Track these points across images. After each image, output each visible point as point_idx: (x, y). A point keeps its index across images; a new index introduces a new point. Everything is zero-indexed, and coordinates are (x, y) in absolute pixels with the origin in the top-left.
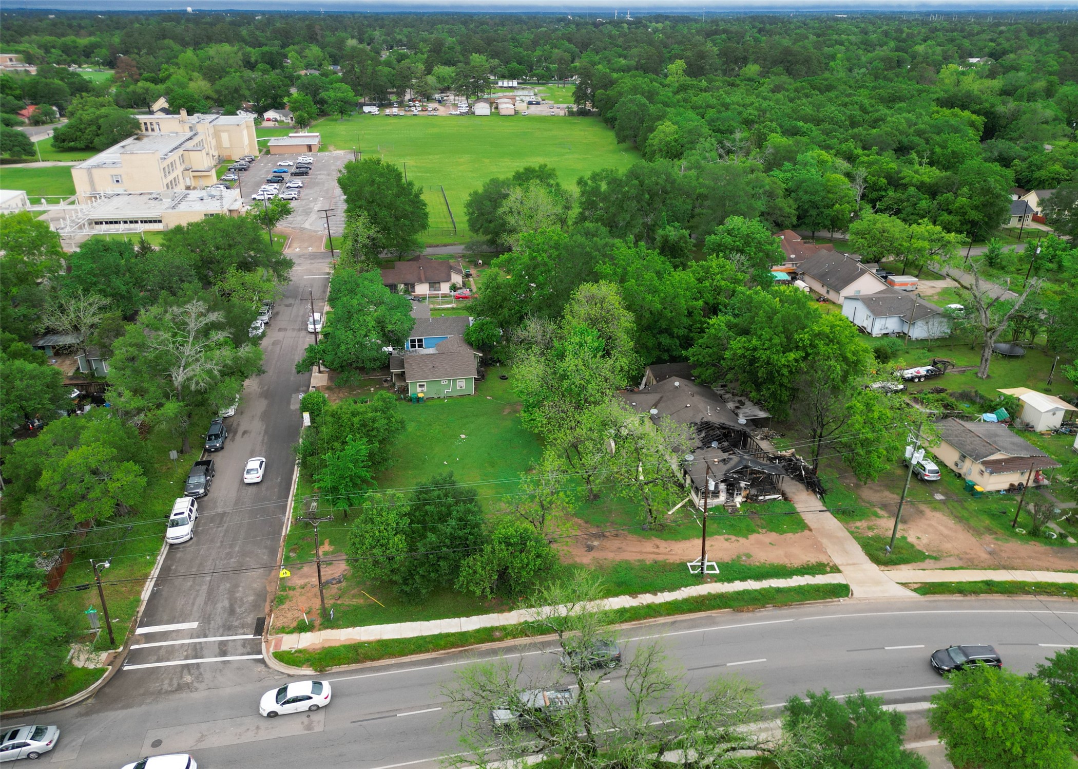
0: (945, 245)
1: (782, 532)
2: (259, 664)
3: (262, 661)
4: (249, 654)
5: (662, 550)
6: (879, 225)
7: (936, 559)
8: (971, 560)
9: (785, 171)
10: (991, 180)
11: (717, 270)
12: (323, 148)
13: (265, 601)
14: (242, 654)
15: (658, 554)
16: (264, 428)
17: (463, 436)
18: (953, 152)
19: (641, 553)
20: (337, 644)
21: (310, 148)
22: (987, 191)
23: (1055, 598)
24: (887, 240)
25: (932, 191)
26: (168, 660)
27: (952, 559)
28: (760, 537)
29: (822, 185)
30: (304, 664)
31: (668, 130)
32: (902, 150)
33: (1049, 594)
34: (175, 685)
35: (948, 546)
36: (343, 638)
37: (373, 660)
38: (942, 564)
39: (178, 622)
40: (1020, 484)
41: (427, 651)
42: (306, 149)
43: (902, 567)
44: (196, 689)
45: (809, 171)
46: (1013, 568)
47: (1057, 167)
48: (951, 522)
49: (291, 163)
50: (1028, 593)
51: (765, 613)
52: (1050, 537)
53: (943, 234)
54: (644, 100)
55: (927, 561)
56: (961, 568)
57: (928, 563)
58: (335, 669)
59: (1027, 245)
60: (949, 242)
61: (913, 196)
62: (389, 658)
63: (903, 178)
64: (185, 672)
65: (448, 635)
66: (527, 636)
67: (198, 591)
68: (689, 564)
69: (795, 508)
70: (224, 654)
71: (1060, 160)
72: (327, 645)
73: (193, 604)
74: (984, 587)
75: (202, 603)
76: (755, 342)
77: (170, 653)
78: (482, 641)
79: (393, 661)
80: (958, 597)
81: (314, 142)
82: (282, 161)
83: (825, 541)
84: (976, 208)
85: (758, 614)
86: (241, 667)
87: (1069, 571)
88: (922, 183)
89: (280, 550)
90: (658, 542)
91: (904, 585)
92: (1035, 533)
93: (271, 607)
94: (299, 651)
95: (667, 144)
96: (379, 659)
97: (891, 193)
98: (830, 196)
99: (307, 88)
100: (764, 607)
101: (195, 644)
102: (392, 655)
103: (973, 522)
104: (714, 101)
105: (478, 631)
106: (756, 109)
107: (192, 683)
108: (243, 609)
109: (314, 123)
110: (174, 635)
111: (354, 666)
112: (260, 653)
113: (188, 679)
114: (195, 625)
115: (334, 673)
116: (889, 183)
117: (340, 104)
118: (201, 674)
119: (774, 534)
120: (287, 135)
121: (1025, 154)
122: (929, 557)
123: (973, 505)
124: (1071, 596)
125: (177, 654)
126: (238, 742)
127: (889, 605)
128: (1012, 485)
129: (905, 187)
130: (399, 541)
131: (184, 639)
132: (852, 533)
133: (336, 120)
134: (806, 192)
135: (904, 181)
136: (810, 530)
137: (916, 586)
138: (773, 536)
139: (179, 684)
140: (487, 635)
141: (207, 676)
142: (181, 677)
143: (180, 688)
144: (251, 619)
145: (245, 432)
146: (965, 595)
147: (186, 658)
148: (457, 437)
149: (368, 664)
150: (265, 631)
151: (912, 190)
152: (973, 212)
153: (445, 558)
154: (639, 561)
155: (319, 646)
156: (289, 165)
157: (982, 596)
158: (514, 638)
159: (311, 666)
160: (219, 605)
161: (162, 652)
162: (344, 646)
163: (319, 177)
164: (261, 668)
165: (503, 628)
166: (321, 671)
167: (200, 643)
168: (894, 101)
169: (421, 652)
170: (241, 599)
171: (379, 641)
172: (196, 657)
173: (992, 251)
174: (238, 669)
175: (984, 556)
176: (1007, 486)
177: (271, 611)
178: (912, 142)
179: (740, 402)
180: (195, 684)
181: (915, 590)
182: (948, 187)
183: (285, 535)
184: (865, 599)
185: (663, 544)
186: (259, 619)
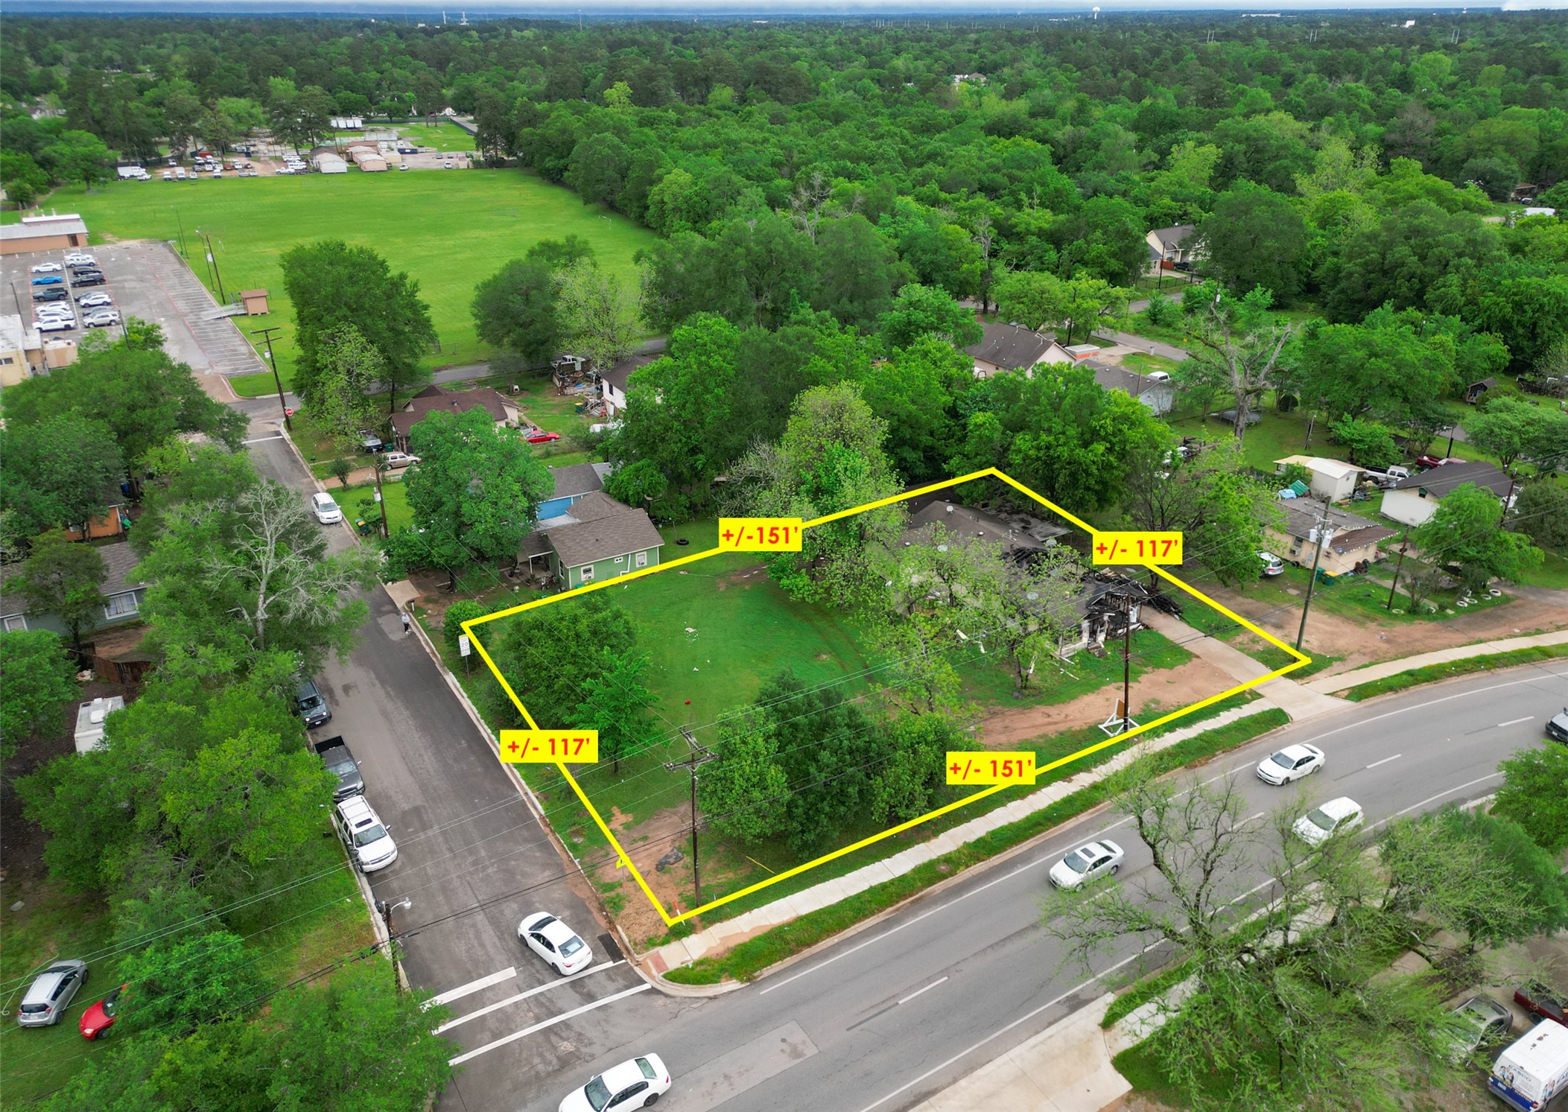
0: (1113, 303)
1: (1171, 667)
2: (654, 997)
3: (653, 991)
4: (627, 987)
5: (1055, 718)
6: (1034, 285)
7: (1341, 659)
8: (1374, 653)
9: (884, 226)
10: (1127, 219)
11: (939, 355)
12: (93, 240)
13: (589, 912)
14: (619, 991)
15: (1056, 723)
16: (373, 676)
17: (691, 630)
18: (1056, 190)
19: (1034, 726)
20: (747, 940)
21: (73, 239)
22: (1124, 234)
23: (1476, 675)
24: (1049, 302)
25: (1055, 238)
26: (511, 1032)
27: (1355, 656)
28: (1150, 676)
29: (942, 240)
30: (719, 977)
31: (681, 180)
32: (991, 191)
33: (1471, 671)
34: (555, 1061)
35: (1341, 643)
36: (747, 930)
37: (809, 945)
38: (1350, 665)
39: (480, 976)
40: (1365, 562)
41: (873, 914)
42: (67, 242)
43: (1317, 675)
44: (593, 1056)
45: (915, 224)
46: (1419, 653)
47: (1167, 201)
48: (1326, 617)
49: (58, 267)
50: (1450, 675)
51: (1221, 762)
52: (1429, 611)
53: (1109, 289)
54: (616, 140)
56: (1371, 664)
57: (1337, 666)
58: (767, 972)
59: (1183, 295)
60: (1118, 298)
61: (1037, 247)
62: (829, 936)
63: (1015, 226)
64: (554, 1039)
65: (883, 887)
66: (980, 860)
67: (474, 925)
68: (1101, 727)
69: (1163, 639)
70: (591, 998)
71: (1168, 193)
72: (732, 944)
73: (482, 945)
74: (1410, 679)
75: (496, 940)
76: (1045, 438)
77: (505, 1022)
78: (931, 882)
79: (835, 939)
80: (1390, 696)
81: (80, 228)
82: (38, 262)
83: (1221, 666)
84: (1114, 255)
85: (1215, 765)
86: (630, 1008)
87: (1470, 644)
88: (1040, 228)
89: (551, 838)
90: (1043, 709)
91: (1332, 694)
92: (1414, 611)
93: (606, 917)
94: (700, 963)
95: (687, 200)
96: (817, 942)
97: (1006, 247)
98: (953, 253)
99: (14, 141)
100: (1214, 756)
101: (536, 997)
102: (830, 932)
103: (1345, 611)
104: (710, 138)
105: (917, 870)
106: (775, 145)
107: (578, 1050)
109: (40, 198)
110: (489, 994)
111: (789, 961)
112: (642, 982)
113: (566, 1047)
114: (510, 972)
115: (770, 977)
116: (999, 234)
117: (83, 165)
118: (580, 1034)
119: (1162, 670)
120: (20, 221)
121: (1123, 187)
122: (1332, 660)
123: (1333, 594)
124: (1489, 670)
125: (518, 1019)
126: (712, 1105)
128: (1358, 564)
129: (1020, 237)
130: (776, 774)
131: (511, 996)
132: (1242, 650)
133: (81, 192)
134: (924, 251)
135: (1018, 229)
136: (1198, 657)
137: (1346, 693)
138: (1162, 675)
139: (559, 1058)
140: (929, 873)
141: (592, 1033)
142: (555, 1048)
143: (565, 1062)
145: (346, 689)
146: (1396, 692)
147: (538, 1020)
148: (683, 632)
149: (806, 952)
150: (623, 950)
151: (1033, 240)
152: (1113, 260)
153: (851, 781)
154: (1041, 737)
155: (721, 949)
156: (55, 271)
157: (1413, 689)
158: (967, 866)
159: (731, 976)
161: (492, 1023)
162: (759, 938)
163: (126, 285)
164: (660, 1001)
165: (947, 859)
166: (749, 980)
167: (542, 994)
168: (928, 130)
169: (866, 917)
171: (801, 919)
172: (553, 1015)
173: (1154, 306)
174: (630, 1011)
175: (1384, 646)
176: (1352, 567)
177: (611, 922)
178: (992, 180)
179: (1022, 520)
180: (584, 1050)
181: (1347, 698)
182: (1074, 233)
183: (542, 818)
184: (1307, 720)
185: (1053, 711)
186: (601, 938)
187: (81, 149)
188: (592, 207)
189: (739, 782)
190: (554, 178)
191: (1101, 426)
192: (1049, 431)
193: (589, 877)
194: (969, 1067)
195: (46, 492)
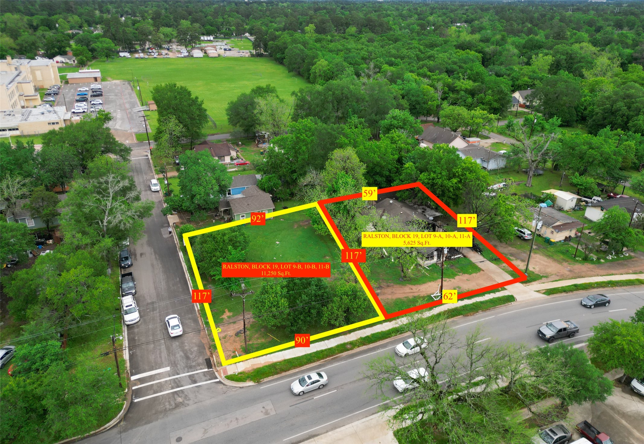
0: (490, 121)
1: (470, 274)
2: (219, 384)
3: (220, 382)
4: (210, 380)
5: (414, 290)
6: (456, 112)
7: (547, 277)
8: (562, 275)
9: (399, 85)
10: (502, 86)
11: (398, 139)
12: (103, 79)
13: (205, 349)
14: (206, 380)
15: (414, 292)
16: (153, 250)
17: (278, 243)
18: (477, 72)
19: (404, 293)
20: (261, 366)
21: (96, 79)
22: (501, 92)
23: (606, 289)
24: (461, 119)
25: (472, 93)
26: (161, 391)
27: (553, 276)
28: (460, 277)
29: (421, 92)
30: (246, 380)
31: (323, 64)
32: (450, 72)
33: (603, 287)
34: (174, 405)
35: (549, 270)
36: (263, 362)
37: (285, 371)
38: (550, 279)
39: (156, 369)
40: (570, 237)
41: (315, 362)
42: (93, 80)
43: (533, 283)
44: (188, 405)
45: (411, 85)
46: (582, 277)
47: (526, 79)
48: (545, 259)
49: (87, 89)
50: (594, 288)
51: (479, 315)
52: (593, 260)
53: (488, 115)
54: (302, 47)
55: (543, 278)
56: (560, 280)
57: (544, 280)
58: (266, 380)
59: (524, 119)
60: (491, 119)
61: (464, 96)
62: (294, 368)
63: (456, 87)
64: (176, 396)
65: (322, 351)
66: (364, 345)
67: (160, 349)
68: (432, 296)
69: (471, 261)
70: (195, 382)
71: (527, 75)
72: (255, 367)
73: (161, 357)
74: (575, 288)
75: (166, 356)
76: (432, 175)
77: (160, 387)
78: (342, 351)
79: (297, 370)
80: (564, 294)
81: (98, 75)
82: (80, 88)
83: (492, 275)
84: (496, 101)
85: (477, 316)
86: (209, 388)
87: (607, 275)
88: (466, 89)
89: (199, 319)
90: (410, 286)
91: (538, 291)
92: (586, 259)
93: (211, 351)
94: (240, 373)
95: (324, 72)
96: (289, 370)
97: (451, 95)
98: (425, 97)
99: (82, 42)
100: (477, 312)
101: (174, 379)
102: (295, 367)
103: (555, 257)
104: (340, 47)
105: (338, 346)
106: (366, 51)
107: (183, 401)
108: (194, 355)
109: (89, 63)
110: (158, 376)
111: (276, 377)
112: (216, 378)
113: (180, 400)
114: (168, 369)
115: (266, 382)
116: (449, 90)
117: (106, 51)
118: (186, 396)
119: (466, 275)
120: (78, 72)
121: (508, 72)
122: (542, 277)
123: (552, 249)
124: (612, 287)
125: (165, 387)
126: (229, 429)
127: (535, 302)
128: (566, 237)
129: (458, 92)
130: (284, 302)
131: (165, 378)
132: (503, 270)
133: (104, 61)
134: (413, 96)
135: (457, 88)
136: (483, 271)
137: (544, 291)
138: (466, 276)
139: (175, 404)
140: (343, 348)
141: (191, 396)
142: (175, 400)
143: (177, 406)
144: (201, 360)
145: (141, 255)
146: (567, 293)
147: (172, 388)
148: (275, 243)
149: (284, 374)
150: (213, 365)
151: (462, 93)
152: (495, 103)
153: (314, 308)
154: (406, 297)
155: (250, 369)
156: (86, 91)
157: (575, 292)
158: (359, 347)
159: (251, 380)
160: (178, 355)
161: (155, 388)
162: (266, 366)
163: (110, 97)
164: (221, 386)
165: (351, 343)
166: (258, 382)
167: (177, 378)
168: (432, 46)
169: (311, 362)
170: (190, 350)
171: (285, 360)
172: (178, 387)
173: (509, 123)
174: (208, 389)
175: (568, 273)
176: (564, 238)
177: (211, 354)
178: (452, 68)
179: (423, 208)
180: (186, 402)
181: (544, 293)
182: (480, 91)
183: (198, 310)
184: (523, 301)
185: (414, 287)
186: (206, 360)
187: (105, 45)
188: (292, 73)
189: (268, 304)
190: (280, 61)
191: (457, 172)
192: (434, 172)
193: (209, 335)
194: (334, 427)
195: (47, 172)
